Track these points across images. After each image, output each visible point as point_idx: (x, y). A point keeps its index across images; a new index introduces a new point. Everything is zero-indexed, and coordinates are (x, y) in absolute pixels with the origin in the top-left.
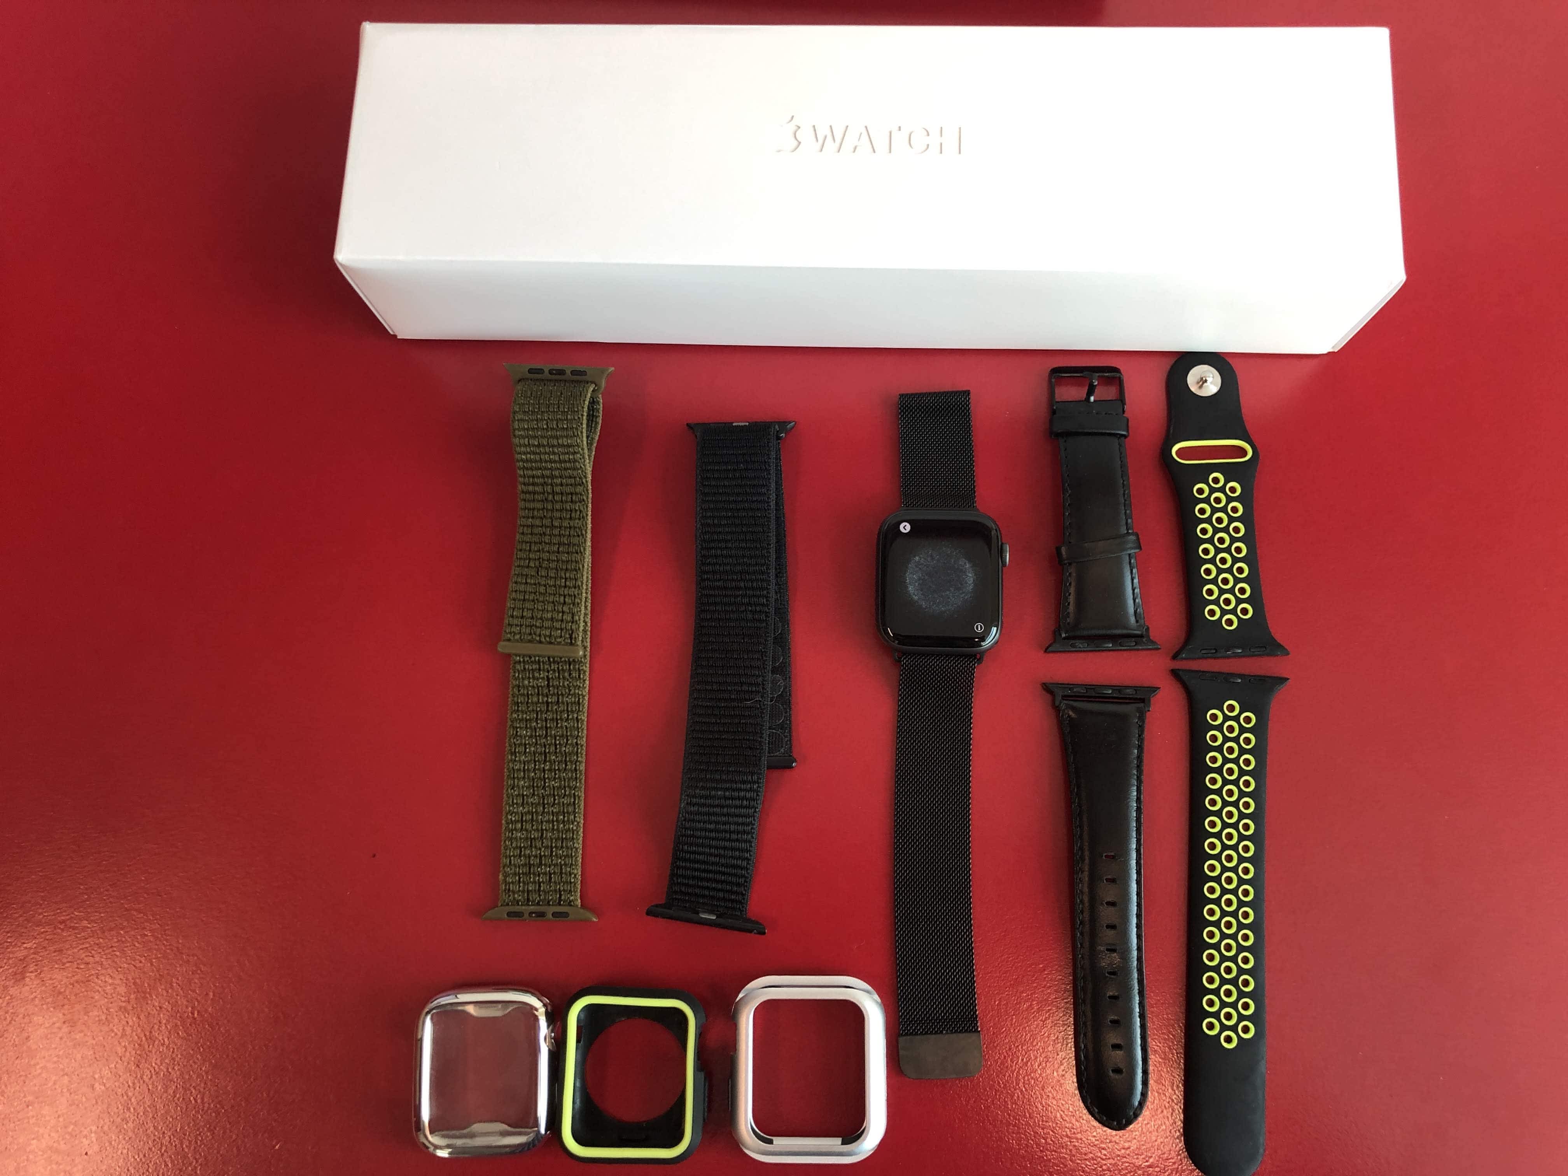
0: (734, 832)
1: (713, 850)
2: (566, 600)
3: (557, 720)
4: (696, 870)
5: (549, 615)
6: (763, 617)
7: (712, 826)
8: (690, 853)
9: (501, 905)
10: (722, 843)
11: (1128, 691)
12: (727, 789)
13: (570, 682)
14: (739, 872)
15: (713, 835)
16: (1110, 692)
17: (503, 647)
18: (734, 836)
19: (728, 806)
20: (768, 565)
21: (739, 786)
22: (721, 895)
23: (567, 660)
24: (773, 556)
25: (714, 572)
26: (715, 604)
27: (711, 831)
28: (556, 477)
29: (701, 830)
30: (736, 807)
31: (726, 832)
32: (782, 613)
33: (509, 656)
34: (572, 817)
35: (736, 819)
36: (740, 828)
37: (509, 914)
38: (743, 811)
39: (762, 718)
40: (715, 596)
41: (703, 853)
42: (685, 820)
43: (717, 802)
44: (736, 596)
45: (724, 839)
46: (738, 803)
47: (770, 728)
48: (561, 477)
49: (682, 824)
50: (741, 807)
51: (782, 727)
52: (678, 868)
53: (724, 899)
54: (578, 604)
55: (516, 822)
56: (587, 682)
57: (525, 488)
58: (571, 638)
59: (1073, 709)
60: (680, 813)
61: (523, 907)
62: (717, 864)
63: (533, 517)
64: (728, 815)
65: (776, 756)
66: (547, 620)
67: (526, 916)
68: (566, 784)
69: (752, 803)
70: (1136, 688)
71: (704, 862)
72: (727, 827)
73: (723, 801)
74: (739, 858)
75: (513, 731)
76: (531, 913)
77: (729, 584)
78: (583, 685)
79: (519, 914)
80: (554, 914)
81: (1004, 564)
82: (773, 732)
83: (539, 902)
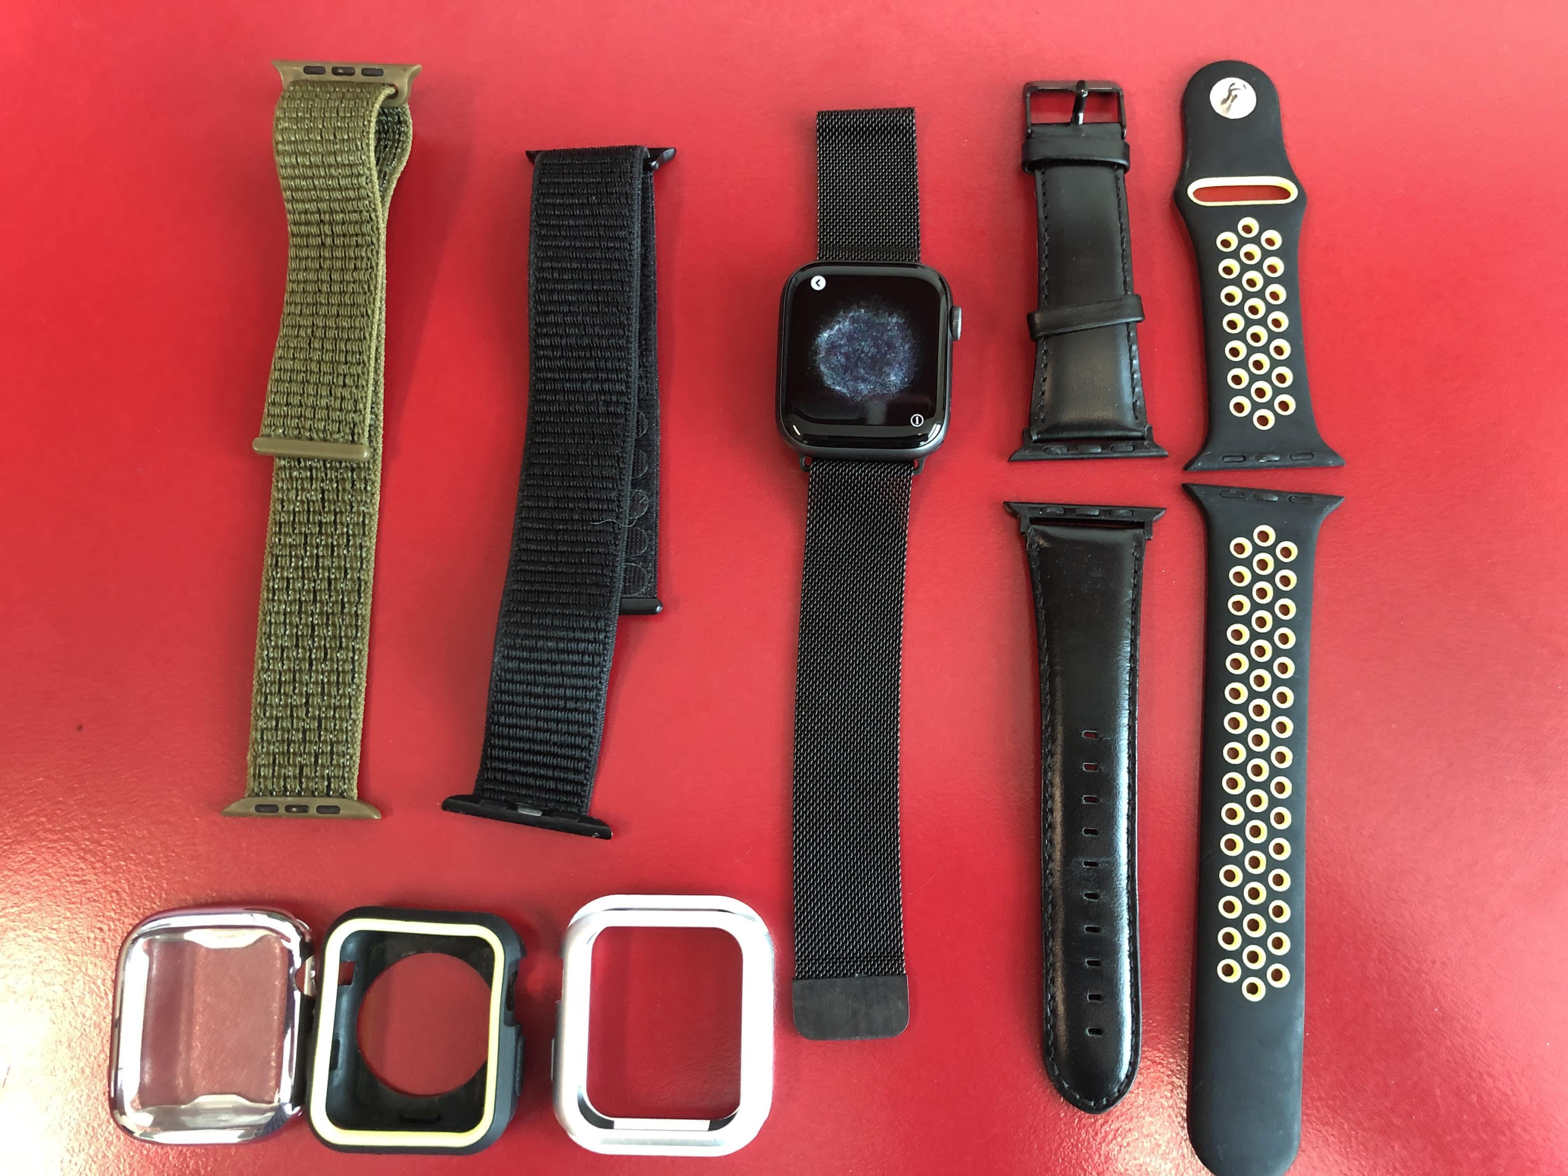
0: (571, 698)
1: (541, 724)
2: (347, 381)
3: (333, 546)
4: (516, 750)
5: (324, 402)
6: (620, 410)
7: (539, 690)
8: (510, 726)
9: (249, 796)
10: (554, 714)
11: (1122, 511)
12: (562, 639)
13: (352, 496)
14: (578, 753)
15: (541, 702)
16: (1097, 513)
17: (260, 446)
18: (571, 705)
19: (563, 663)
20: (628, 336)
21: (578, 635)
22: (552, 785)
23: (348, 465)
24: (636, 326)
25: (553, 347)
26: (555, 391)
27: (538, 696)
28: (337, 212)
29: (524, 694)
30: (574, 664)
31: (560, 698)
32: (646, 404)
33: (269, 460)
34: (349, 678)
35: (573, 681)
36: (580, 693)
37: (259, 808)
38: (584, 670)
39: (616, 546)
40: (555, 380)
41: (528, 728)
42: (500, 680)
43: (545, 656)
44: (584, 381)
45: (557, 708)
46: (576, 658)
47: (627, 561)
48: (342, 212)
49: (496, 686)
50: (582, 664)
51: (644, 559)
52: (493, 747)
53: (556, 791)
54: (363, 387)
55: (273, 683)
56: (377, 497)
57: (295, 229)
58: (353, 434)
59: (1045, 536)
60: (493, 670)
61: (278, 799)
62: (547, 742)
63: (306, 269)
64: (563, 674)
65: (634, 598)
66: (321, 408)
67: (282, 810)
68: (343, 634)
69: (597, 659)
70: (1132, 509)
71: (529, 740)
72: (562, 691)
73: (555, 656)
74: (579, 734)
75: (272, 560)
76: (288, 808)
77: (572, 364)
78: (371, 501)
79: (274, 808)
80: (320, 809)
81: (954, 337)
82: (632, 566)
83: (299, 793)
